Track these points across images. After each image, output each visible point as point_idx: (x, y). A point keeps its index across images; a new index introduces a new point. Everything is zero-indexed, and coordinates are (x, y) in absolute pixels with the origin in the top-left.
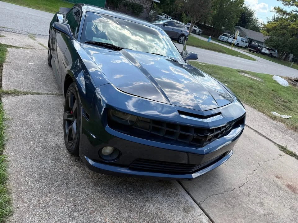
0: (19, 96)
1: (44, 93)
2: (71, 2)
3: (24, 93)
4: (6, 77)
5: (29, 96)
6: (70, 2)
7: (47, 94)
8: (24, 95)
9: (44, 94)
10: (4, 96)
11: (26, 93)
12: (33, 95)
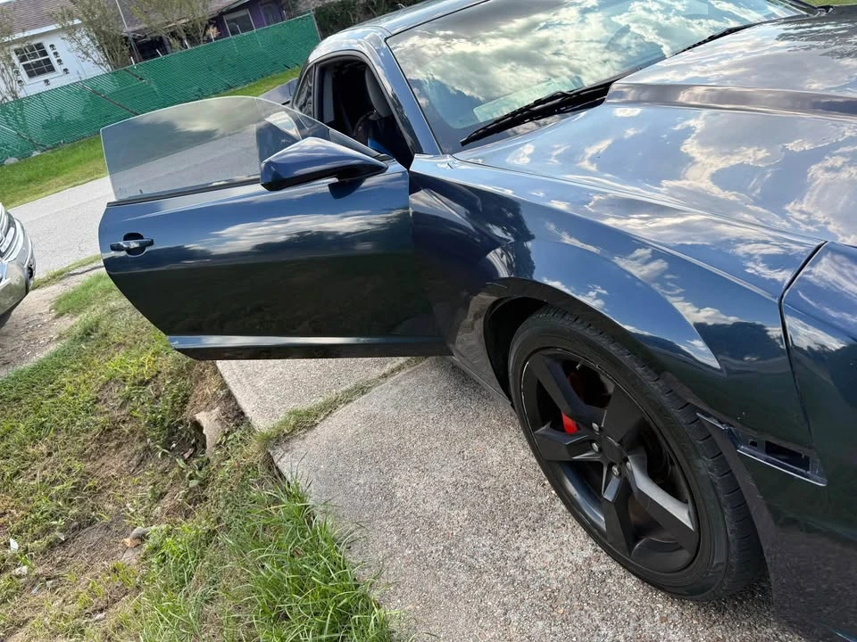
0: (318, 428)
1: (375, 376)
2: (239, 86)
3: (321, 410)
4: (239, 381)
5: (342, 410)
6: (236, 86)
7: (385, 376)
8: (327, 415)
9: (376, 382)
10: (280, 451)
11: (329, 408)
12: (351, 401)
